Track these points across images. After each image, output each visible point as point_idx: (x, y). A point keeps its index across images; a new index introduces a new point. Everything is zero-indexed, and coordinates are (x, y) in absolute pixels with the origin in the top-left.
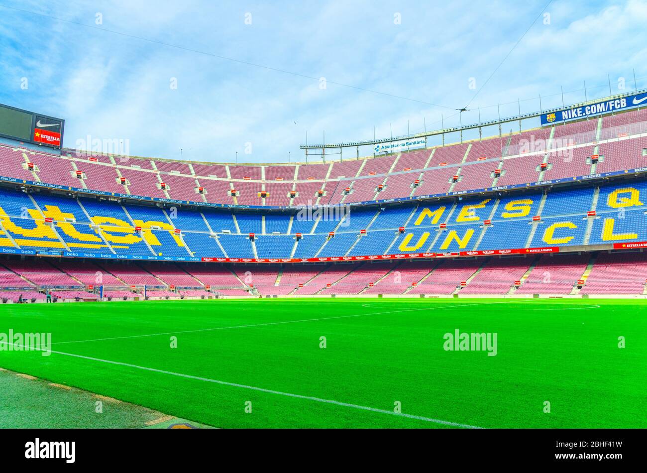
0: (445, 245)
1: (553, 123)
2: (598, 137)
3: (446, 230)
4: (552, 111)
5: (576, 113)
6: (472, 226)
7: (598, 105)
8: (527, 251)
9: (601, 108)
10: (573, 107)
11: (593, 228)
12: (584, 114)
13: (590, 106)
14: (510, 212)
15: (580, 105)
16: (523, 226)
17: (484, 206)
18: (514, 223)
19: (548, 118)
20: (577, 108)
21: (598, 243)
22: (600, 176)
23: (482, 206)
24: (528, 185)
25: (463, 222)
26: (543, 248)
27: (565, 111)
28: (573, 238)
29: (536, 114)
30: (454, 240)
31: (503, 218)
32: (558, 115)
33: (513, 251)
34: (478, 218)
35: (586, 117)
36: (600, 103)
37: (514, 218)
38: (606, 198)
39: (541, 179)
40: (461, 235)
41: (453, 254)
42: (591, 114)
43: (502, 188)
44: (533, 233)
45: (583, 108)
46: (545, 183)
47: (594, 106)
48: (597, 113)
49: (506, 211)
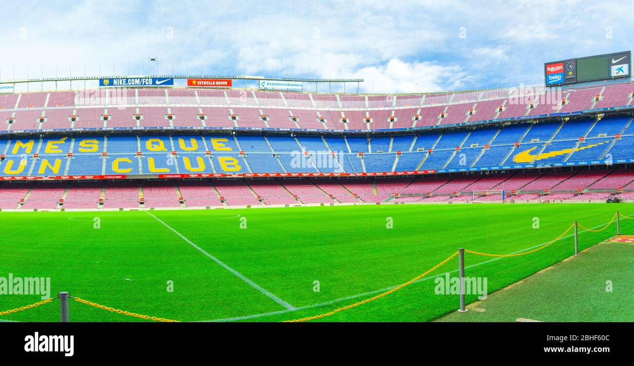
0: (42, 171)
1: (107, 87)
2: (137, 102)
3: (39, 159)
4: (107, 78)
5: (122, 82)
6: (59, 157)
7: (136, 80)
8: (105, 177)
9: (138, 82)
10: (120, 77)
11: (143, 163)
12: (127, 84)
13: (131, 79)
14: (84, 148)
15: (125, 77)
16: (96, 159)
17: (64, 142)
18: (90, 156)
19: (104, 82)
20: (123, 79)
21: (148, 174)
22: (143, 128)
23: (62, 142)
24: (98, 129)
25: (51, 154)
26: (115, 176)
27: (115, 79)
28: (132, 169)
29: (96, 78)
30: (47, 167)
31: (80, 152)
32: (111, 82)
33: (95, 177)
34: (61, 151)
35: (128, 86)
36: (137, 78)
37: (89, 153)
38: (145, 144)
39: (105, 126)
40: (52, 164)
41: (50, 178)
42: (131, 85)
43: (79, 129)
44: (104, 164)
45: (127, 79)
46: (109, 129)
47: (133, 79)
48: (135, 85)
49: (81, 147)
